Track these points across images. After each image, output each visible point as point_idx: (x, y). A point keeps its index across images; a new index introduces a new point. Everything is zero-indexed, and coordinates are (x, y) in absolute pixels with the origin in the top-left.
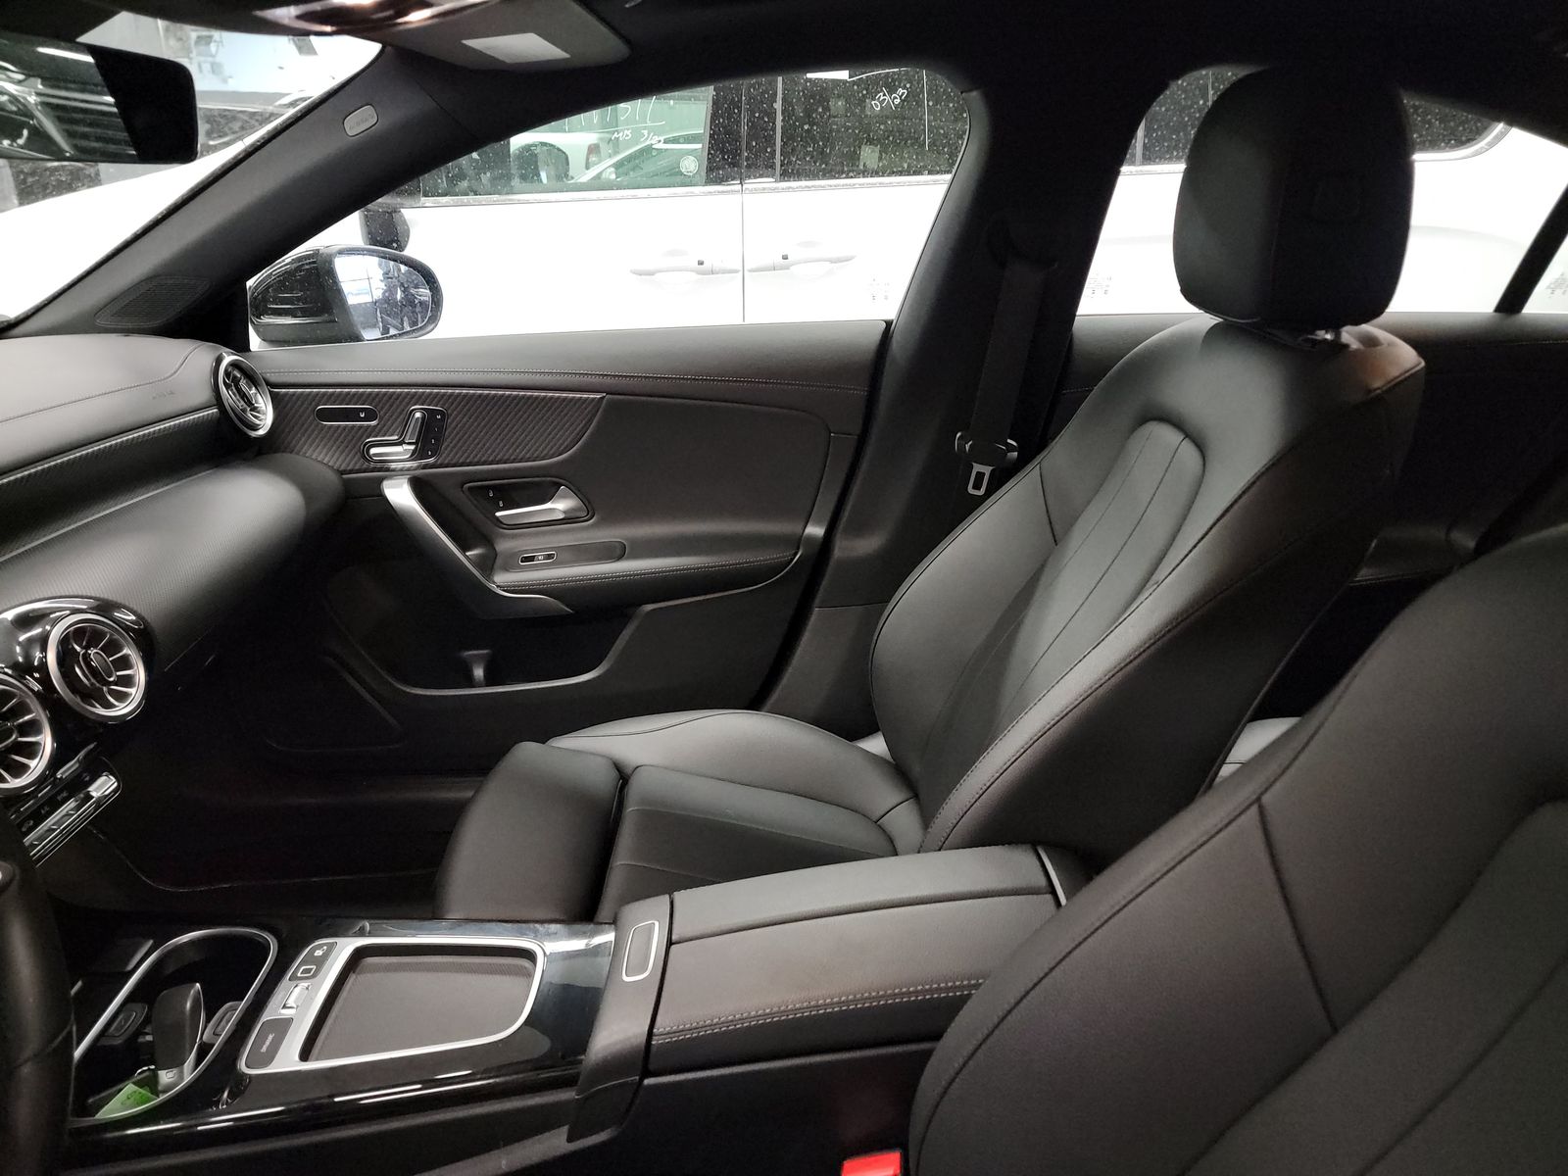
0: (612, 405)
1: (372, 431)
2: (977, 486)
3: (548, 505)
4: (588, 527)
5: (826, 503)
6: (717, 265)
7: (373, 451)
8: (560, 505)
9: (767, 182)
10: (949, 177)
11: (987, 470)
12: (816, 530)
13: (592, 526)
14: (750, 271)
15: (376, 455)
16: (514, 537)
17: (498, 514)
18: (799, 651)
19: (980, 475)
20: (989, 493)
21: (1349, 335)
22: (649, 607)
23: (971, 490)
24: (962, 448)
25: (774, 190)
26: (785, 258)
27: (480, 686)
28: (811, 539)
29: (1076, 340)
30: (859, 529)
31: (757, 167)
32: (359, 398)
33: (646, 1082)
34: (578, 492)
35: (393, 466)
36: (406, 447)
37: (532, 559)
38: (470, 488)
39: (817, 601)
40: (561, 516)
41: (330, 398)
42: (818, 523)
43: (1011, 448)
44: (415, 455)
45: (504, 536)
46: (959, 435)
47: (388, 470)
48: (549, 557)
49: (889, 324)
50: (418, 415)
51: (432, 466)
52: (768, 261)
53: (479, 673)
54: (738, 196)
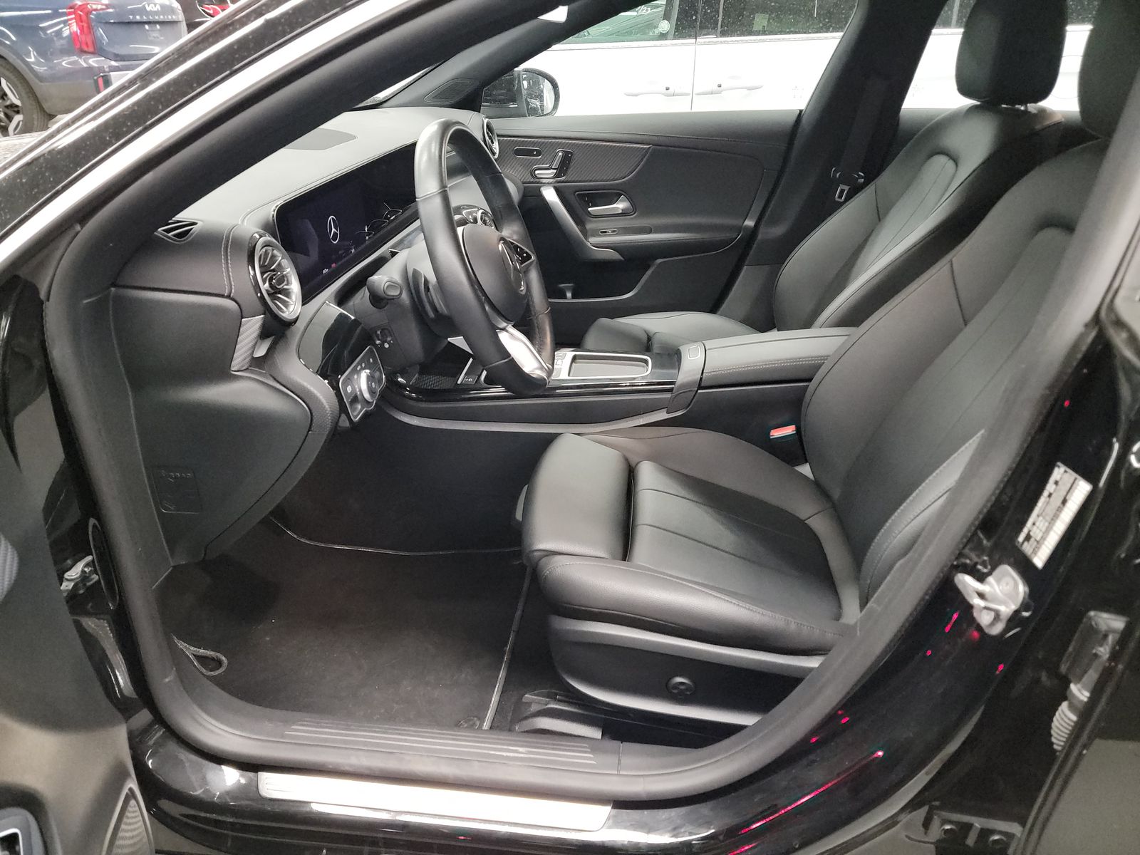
0: (654, 151)
1: (537, 162)
2: (840, 197)
3: (614, 206)
4: (632, 218)
5: (757, 208)
6: (678, 91)
7: (537, 172)
8: (620, 205)
9: (712, 38)
10: (841, 34)
11: (847, 188)
12: (750, 223)
13: (635, 217)
14: (698, 94)
15: (538, 174)
16: (595, 221)
17: (589, 209)
18: (734, 288)
19: (842, 191)
20: (847, 200)
21: (1032, 107)
22: (660, 261)
23: (837, 199)
24: (835, 175)
25: (716, 43)
26: (720, 86)
27: (569, 299)
28: (747, 228)
29: (901, 119)
30: (774, 222)
31: (707, 28)
32: (534, 144)
33: (699, 391)
34: (630, 199)
35: (544, 181)
36: (552, 171)
37: (605, 232)
38: (578, 195)
39: (747, 262)
40: (620, 212)
41: (522, 143)
42: (751, 219)
43: (860, 177)
44: (557, 175)
45: (591, 221)
46: (834, 169)
47: (542, 183)
48: (613, 232)
49: (801, 111)
50: (560, 154)
51: (563, 182)
52: (709, 89)
53: (569, 295)
54: (693, 47)
